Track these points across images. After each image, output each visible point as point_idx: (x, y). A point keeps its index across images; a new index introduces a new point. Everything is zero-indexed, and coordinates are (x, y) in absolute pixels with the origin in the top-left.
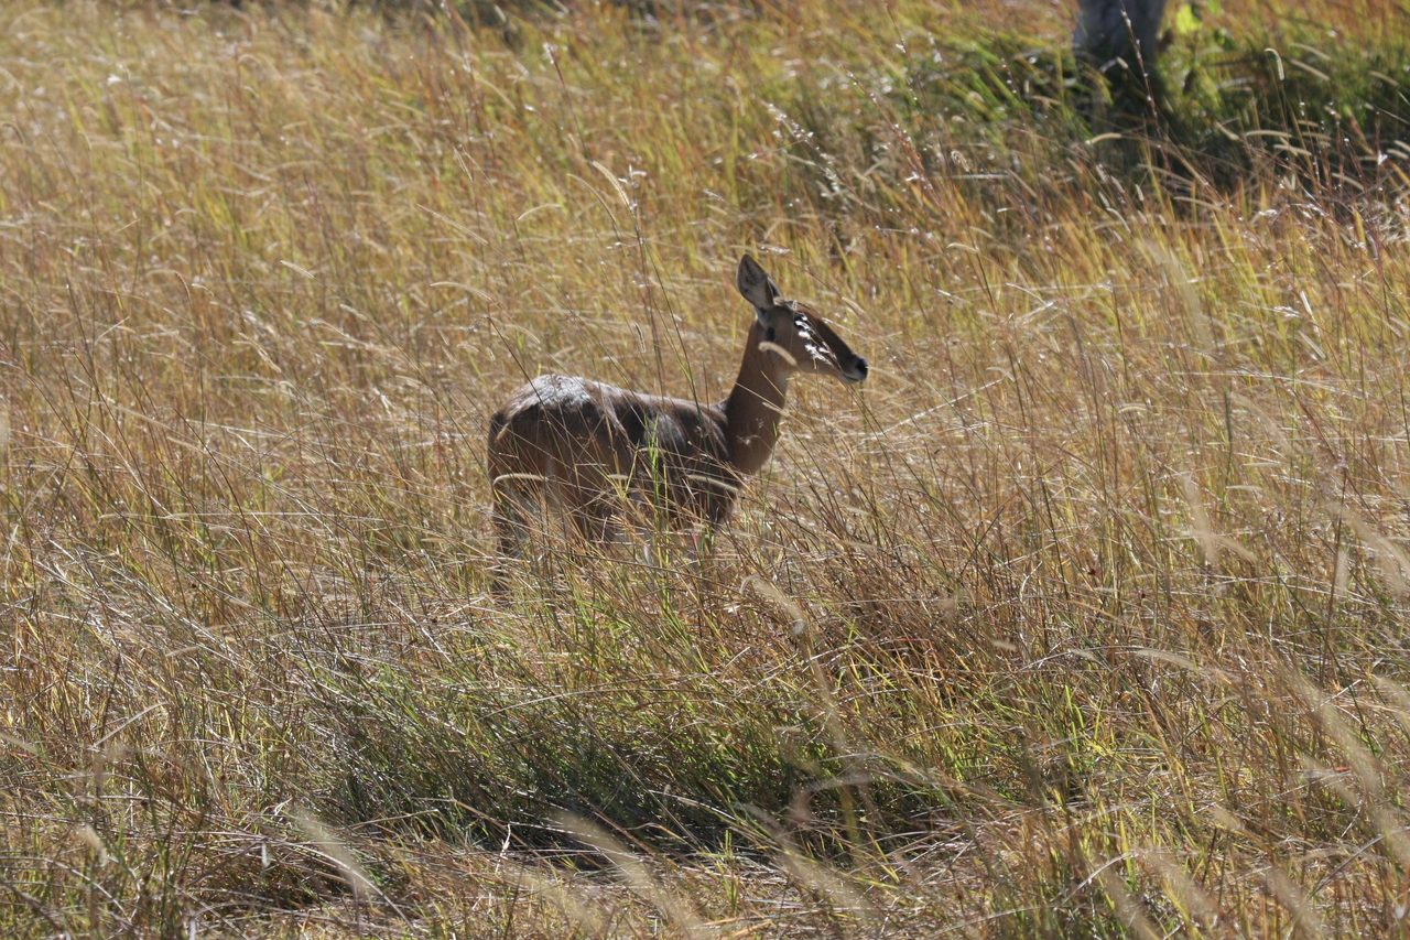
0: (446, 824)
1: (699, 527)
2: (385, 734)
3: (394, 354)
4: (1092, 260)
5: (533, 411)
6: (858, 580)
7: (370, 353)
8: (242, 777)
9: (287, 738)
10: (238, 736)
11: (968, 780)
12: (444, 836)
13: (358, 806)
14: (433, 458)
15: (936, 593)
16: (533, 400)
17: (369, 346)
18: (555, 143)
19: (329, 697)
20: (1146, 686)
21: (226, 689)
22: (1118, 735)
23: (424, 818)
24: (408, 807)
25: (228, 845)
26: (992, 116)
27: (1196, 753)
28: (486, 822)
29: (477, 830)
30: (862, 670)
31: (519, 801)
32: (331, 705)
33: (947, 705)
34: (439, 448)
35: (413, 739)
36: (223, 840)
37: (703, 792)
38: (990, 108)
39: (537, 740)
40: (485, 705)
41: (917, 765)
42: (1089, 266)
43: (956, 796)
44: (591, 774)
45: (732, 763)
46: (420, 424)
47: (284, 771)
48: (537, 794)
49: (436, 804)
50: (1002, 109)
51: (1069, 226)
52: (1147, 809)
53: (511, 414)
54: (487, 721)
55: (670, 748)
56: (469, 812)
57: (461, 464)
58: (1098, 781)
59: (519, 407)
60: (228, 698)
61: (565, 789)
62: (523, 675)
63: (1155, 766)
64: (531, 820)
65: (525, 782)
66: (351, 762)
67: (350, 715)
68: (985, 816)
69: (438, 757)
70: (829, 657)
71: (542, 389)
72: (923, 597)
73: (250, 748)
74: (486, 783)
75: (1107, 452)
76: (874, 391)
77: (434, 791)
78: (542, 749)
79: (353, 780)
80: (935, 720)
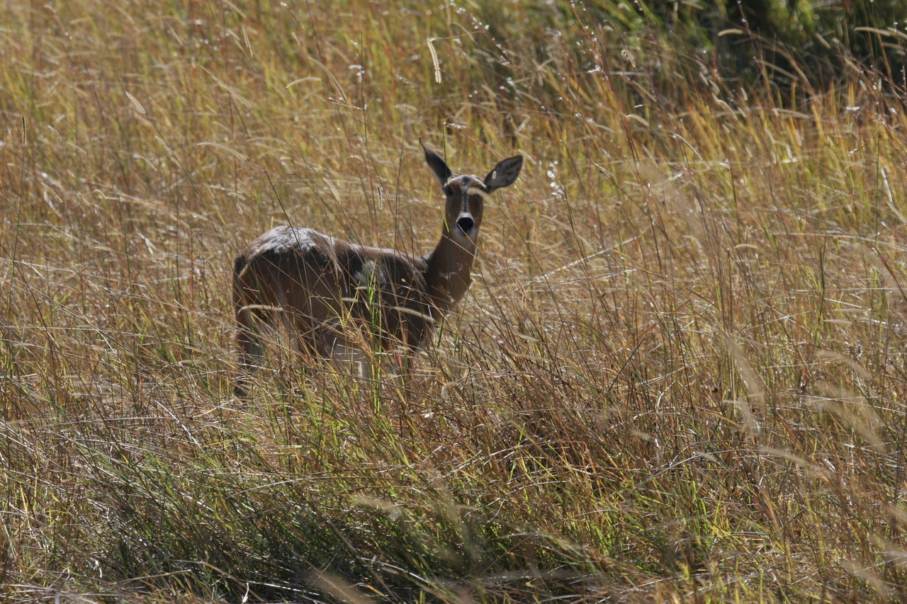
0: (196, 580)
1: (402, 349)
2: (149, 510)
3: (158, 206)
4: (713, 142)
5: (270, 254)
6: (528, 393)
7: (137, 205)
8: (33, 541)
9: (71, 510)
10: (30, 507)
11: (612, 556)
12: (194, 590)
13: (127, 566)
14: (186, 289)
15: (588, 405)
16: (268, 246)
17: (137, 200)
18: (285, 42)
19: (106, 478)
20: (755, 482)
21: (21, 470)
22: (732, 521)
23: (181, 577)
24: (167, 568)
25: (22, 595)
26: (632, 25)
27: (793, 535)
28: (229, 580)
29: (221, 586)
30: (529, 464)
31: (255, 564)
32: (107, 485)
33: (597, 494)
34: (192, 282)
35: (171, 513)
36: (19, 591)
37: (403, 559)
38: (631, 19)
39: (270, 516)
40: (229, 486)
41: (572, 541)
42: (711, 147)
43: (603, 567)
44: (312, 544)
45: (425, 538)
46: (177, 262)
47: (68, 537)
48: (270, 559)
49: (188, 565)
50: (640, 20)
51: (694, 115)
52: (756, 580)
53: (251, 257)
54: (230, 501)
55: (376, 524)
56: (214, 572)
57: (209, 295)
58: (718, 558)
59: (258, 251)
60: (23, 477)
61: (291, 555)
62: (260, 463)
63: (761, 546)
64: (264, 580)
65: (262, 549)
66: (121, 531)
67: (121, 493)
68: (626, 583)
69: (192, 528)
70: (504, 454)
71: (274, 237)
72: (578, 408)
73: (41, 518)
74: (229, 549)
75: (724, 296)
76: (538, 243)
77: (187, 555)
78: (273, 523)
79: (123, 547)
80: (587, 506)
